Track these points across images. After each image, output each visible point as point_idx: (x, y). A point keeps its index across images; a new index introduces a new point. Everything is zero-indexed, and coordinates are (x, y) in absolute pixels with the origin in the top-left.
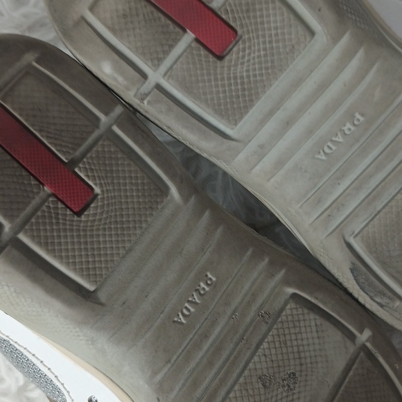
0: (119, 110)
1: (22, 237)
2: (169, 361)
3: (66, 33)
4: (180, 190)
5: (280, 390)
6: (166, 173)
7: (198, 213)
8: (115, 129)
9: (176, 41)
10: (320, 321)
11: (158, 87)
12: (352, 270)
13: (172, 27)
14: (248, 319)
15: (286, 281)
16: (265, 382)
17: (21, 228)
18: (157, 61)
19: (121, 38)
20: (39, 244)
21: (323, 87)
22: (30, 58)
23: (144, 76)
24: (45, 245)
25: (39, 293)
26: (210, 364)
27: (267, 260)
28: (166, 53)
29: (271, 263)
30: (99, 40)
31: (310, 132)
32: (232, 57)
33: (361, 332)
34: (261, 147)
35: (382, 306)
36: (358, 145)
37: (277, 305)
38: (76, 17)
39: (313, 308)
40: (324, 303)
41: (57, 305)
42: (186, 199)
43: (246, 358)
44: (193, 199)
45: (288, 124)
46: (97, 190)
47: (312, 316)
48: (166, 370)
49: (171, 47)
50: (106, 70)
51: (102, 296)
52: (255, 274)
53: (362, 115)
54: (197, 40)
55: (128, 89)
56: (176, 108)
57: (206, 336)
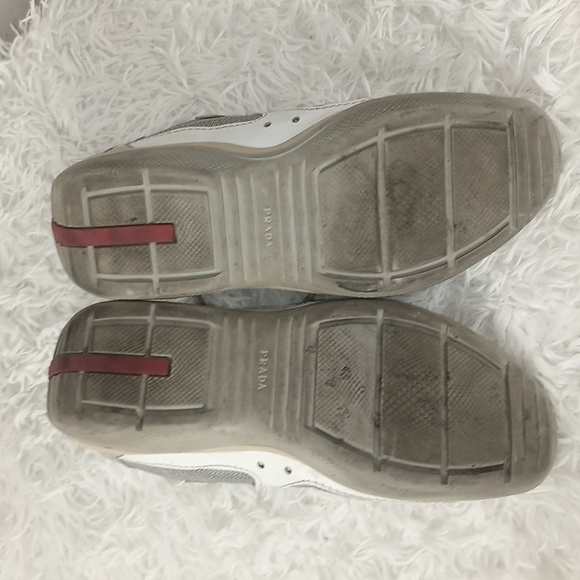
0: (153, 307)
1: (149, 407)
2: (270, 413)
3: (98, 293)
4: (213, 321)
5: (343, 381)
6: (200, 318)
7: (234, 324)
8: (158, 318)
9: (148, 252)
10: (343, 327)
11: (161, 280)
12: (340, 286)
13: (140, 248)
14: (301, 358)
15: (310, 322)
16: (331, 383)
17: (145, 404)
18: (149, 269)
19: (122, 274)
20: (158, 405)
21: (236, 212)
22: (91, 320)
23: (150, 281)
24: (161, 403)
25: (175, 427)
26: (294, 397)
27: (292, 319)
28: (149, 261)
29: (296, 318)
30: (115, 283)
31: (251, 237)
32: (179, 237)
33: (375, 314)
34: (236, 265)
35: (376, 291)
36: (280, 223)
37: (313, 338)
38: (95, 281)
39: (337, 323)
40: (340, 316)
41: (188, 427)
42: (221, 323)
43: (313, 379)
44: (226, 320)
45: (237, 243)
46: (169, 356)
47: (337, 328)
48: (272, 418)
49: (149, 257)
50: (130, 294)
51: (210, 406)
52: (289, 332)
53: (267, 207)
54: (158, 244)
55: (148, 294)
56: (177, 283)
57: (283, 385)
